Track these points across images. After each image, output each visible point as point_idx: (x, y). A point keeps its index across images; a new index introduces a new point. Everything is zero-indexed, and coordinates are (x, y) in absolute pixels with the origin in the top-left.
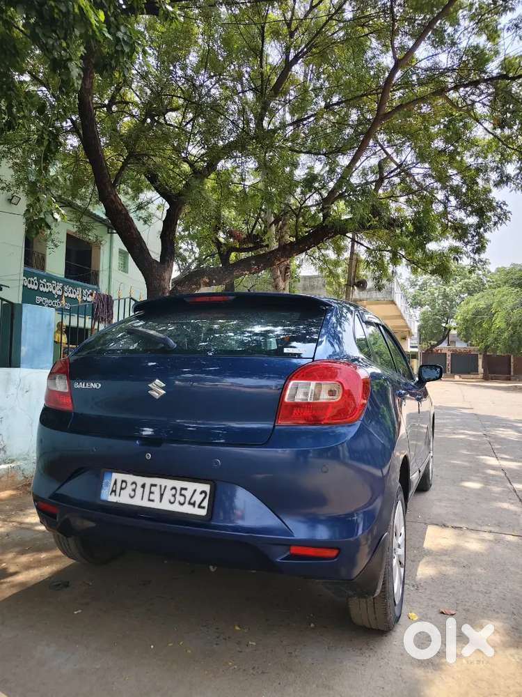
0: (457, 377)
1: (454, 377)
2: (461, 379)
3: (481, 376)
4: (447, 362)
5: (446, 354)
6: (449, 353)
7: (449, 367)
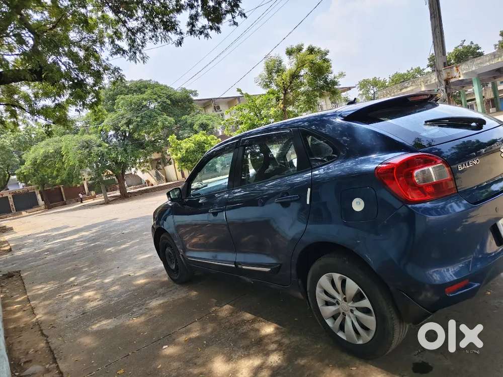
0: (24, 213)
1: (21, 214)
2: (28, 214)
3: (43, 207)
4: (11, 204)
5: (7, 197)
6: (10, 196)
7: (14, 207)
